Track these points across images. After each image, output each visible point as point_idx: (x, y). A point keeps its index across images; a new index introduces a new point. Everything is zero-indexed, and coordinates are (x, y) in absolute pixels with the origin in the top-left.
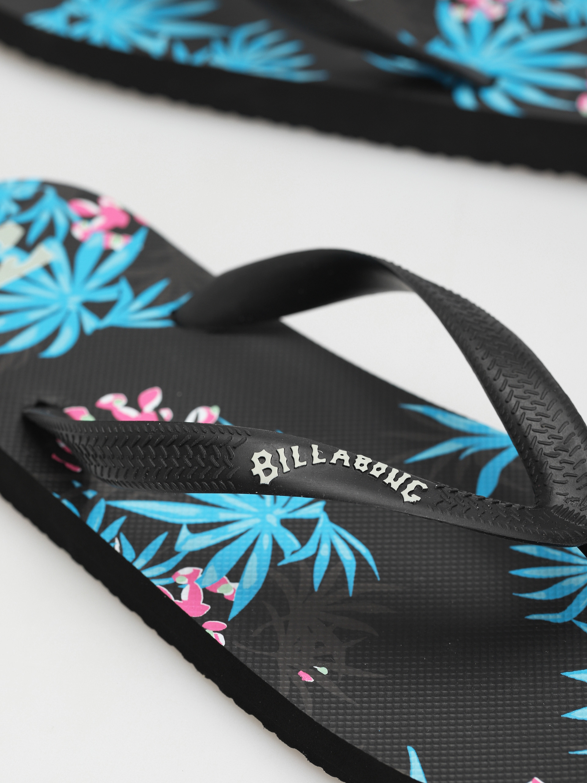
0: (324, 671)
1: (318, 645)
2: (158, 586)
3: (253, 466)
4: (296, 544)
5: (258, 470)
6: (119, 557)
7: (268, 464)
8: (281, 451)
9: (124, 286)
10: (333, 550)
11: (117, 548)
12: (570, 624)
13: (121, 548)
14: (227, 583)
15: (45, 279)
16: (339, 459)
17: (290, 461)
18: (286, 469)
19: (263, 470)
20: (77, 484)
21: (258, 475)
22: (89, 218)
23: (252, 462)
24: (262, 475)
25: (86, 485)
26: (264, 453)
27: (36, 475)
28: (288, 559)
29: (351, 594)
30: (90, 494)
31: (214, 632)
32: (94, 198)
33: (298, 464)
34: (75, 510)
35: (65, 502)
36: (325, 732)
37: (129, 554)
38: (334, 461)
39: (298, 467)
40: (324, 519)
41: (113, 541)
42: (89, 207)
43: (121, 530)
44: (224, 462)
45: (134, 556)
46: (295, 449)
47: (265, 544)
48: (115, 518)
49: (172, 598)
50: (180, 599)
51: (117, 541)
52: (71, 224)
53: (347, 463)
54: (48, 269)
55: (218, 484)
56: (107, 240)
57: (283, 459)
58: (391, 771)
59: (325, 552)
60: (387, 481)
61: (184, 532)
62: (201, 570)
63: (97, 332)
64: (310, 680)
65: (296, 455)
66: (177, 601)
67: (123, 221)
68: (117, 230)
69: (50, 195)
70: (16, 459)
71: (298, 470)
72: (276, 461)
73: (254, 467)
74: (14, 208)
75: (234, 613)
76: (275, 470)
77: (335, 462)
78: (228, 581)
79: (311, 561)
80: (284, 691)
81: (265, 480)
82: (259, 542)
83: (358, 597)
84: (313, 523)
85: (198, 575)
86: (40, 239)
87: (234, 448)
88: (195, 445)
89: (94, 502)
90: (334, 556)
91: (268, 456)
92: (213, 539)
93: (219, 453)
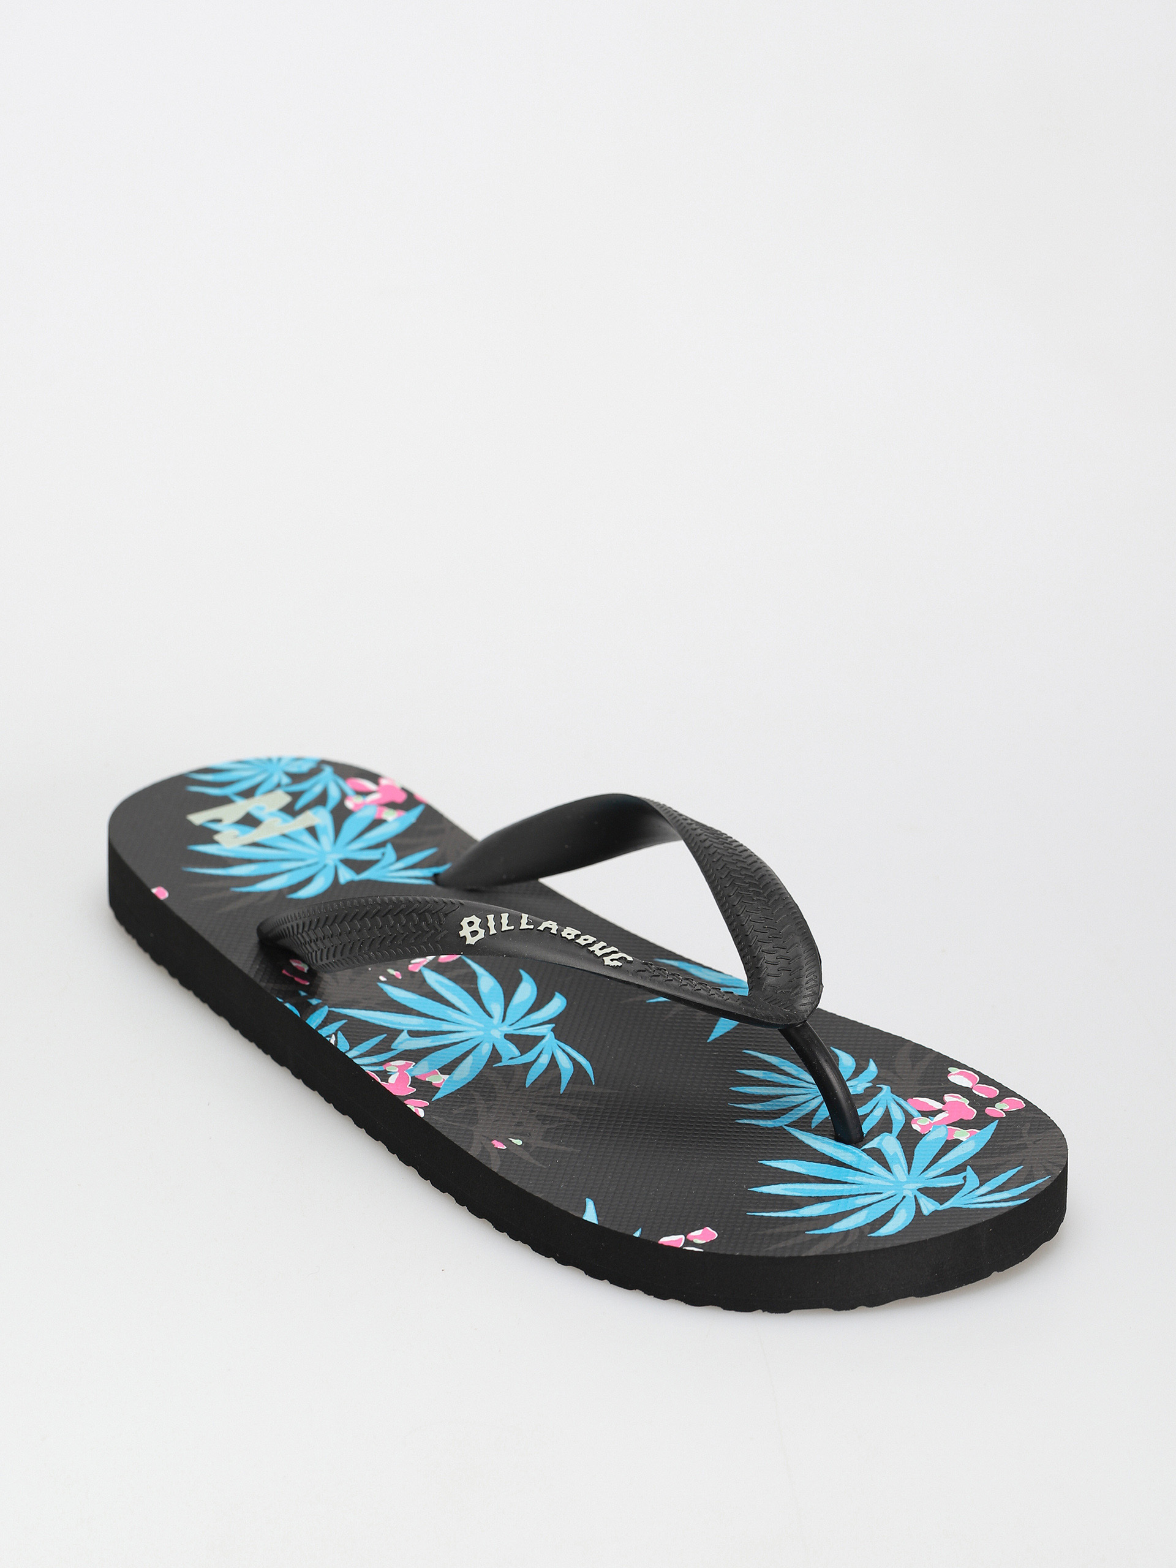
0: (519, 1142)
1: (519, 1124)
2: (367, 1071)
3: (461, 928)
4: (517, 1052)
5: (465, 932)
6: (334, 1048)
7: (476, 927)
8: (491, 917)
9: (389, 849)
10: (553, 1058)
11: (332, 1041)
12: (781, 1129)
13: (336, 1041)
14: (438, 1074)
15: (307, 838)
16: (547, 927)
17: (498, 925)
18: (493, 931)
19: (471, 933)
20: (303, 994)
21: (465, 937)
22: (365, 793)
23: (461, 926)
24: (469, 936)
25: (312, 995)
26: (473, 918)
27: (263, 984)
28: (505, 1062)
29: (561, 1092)
30: (314, 1002)
31: (415, 1107)
32: (374, 778)
33: (505, 928)
34: (296, 1012)
35: (288, 1005)
36: (508, 1183)
37: (343, 1045)
39: (505, 931)
40: (550, 1036)
41: (330, 1036)
42: (369, 785)
43: (339, 1029)
44: (434, 927)
45: (348, 1048)
46: (505, 916)
47: (485, 1050)
48: (335, 1021)
49: (380, 1081)
50: (387, 1082)
51: (333, 1036)
52: (344, 796)
53: (554, 932)
54: (312, 831)
55: (427, 947)
56: (381, 812)
57: (491, 924)
58: (565, 1214)
59: (545, 1060)
60: (591, 949)
61: (404, 1035)
62: (414, 1064)
63: (351, 884)
64: (503, 1147)
65: (504, 921)
66: (383, 1083)
67: (401, 798)
68: (392, 805)
69: (328, 771)
70: (246, 970)
71: (505, 933)
72: (484, 925)
73: (462, 930)
74: (286, 780)
75: (438, 1096)
76: (482, 932)
77: (542, 929)
78: (439, 1073)
79: (528, 1066)
80: (474, 1152)
81: (471, 941)
82: (478, 1047)
83: (568, 1094)
84: (539, 1039)
85: (410, 1066)
86: (308, 807)
87: (446, 915)
88: (409, 913)
89: (316, 1008)
90: (553, 1062)
91: (477, 921)
92: (432, 1042)
93: (430, 920)
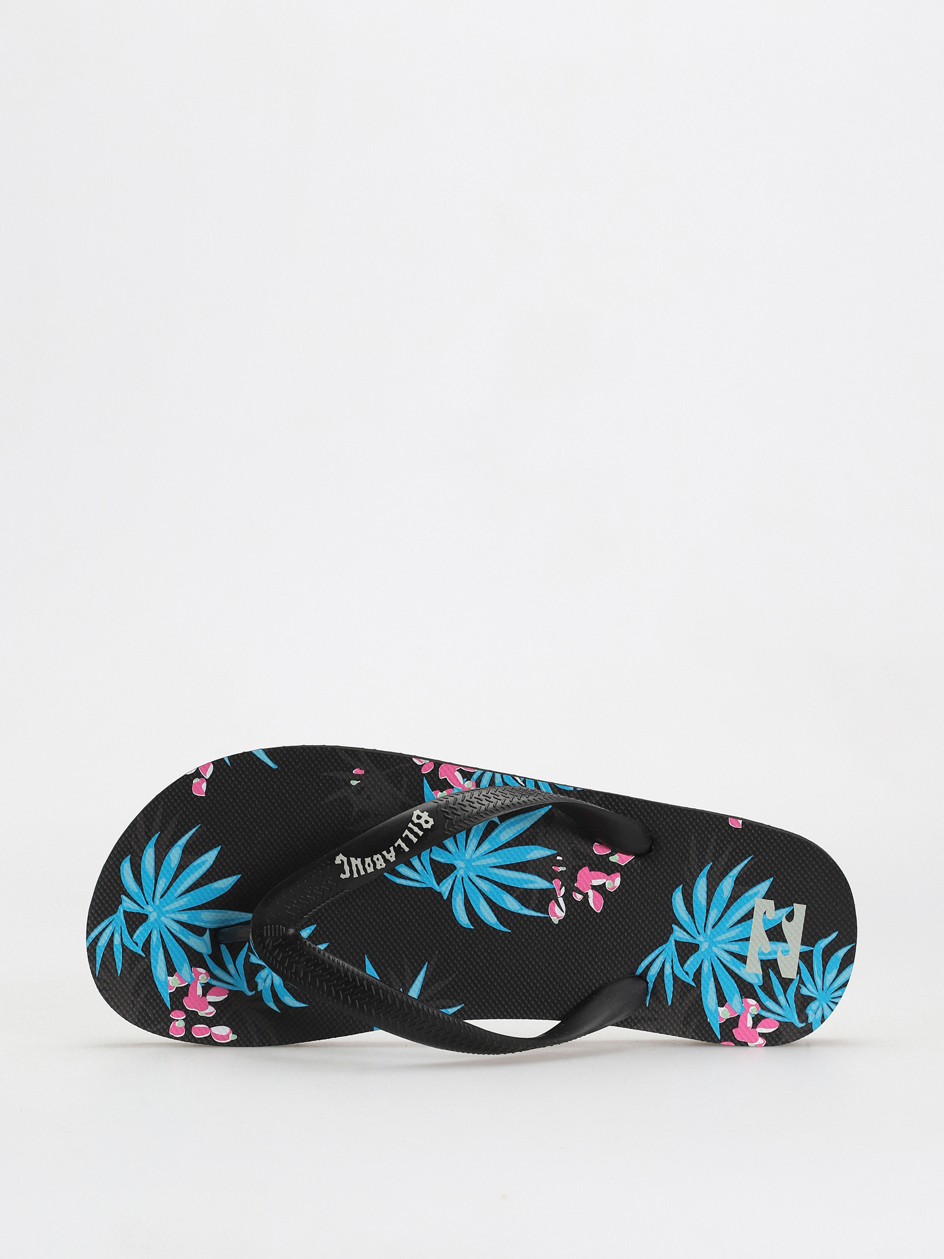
0: (354, 783)
5: (425, 815)
7: (422, 822)
9: (688, 979)
15: (736, 949)
16: (390, 852)
17: (412, 831)
18: (410, 825)
19: (422, 817)
21: (422, 812)
22: (757, 1020)
23: (431, 818)
26: (429, 826)
31: (425, 763)
33: (407, 832)
38: (391, 849)
39: (405, 831)
42: (765, 1030)
46: (415, 840)
52: (762, 1006)
53: (385, 853)
54: (742, 958)
56: (731, 1010)
57: (416, 829)
60: (359, 860)
63: (669, 930)
64: (355, 772)
65: (411, 836)
67: (737, 1034)
68: (733, 1023)
69: (798, 1023)
71: (403, 829)
72: (419, 826)
73: (428, 816)
74: (805, 992)
75: (426, 785)
76: (416, 821)
81: (417, 812)
86: (766, 978)
91: (425, 826)
